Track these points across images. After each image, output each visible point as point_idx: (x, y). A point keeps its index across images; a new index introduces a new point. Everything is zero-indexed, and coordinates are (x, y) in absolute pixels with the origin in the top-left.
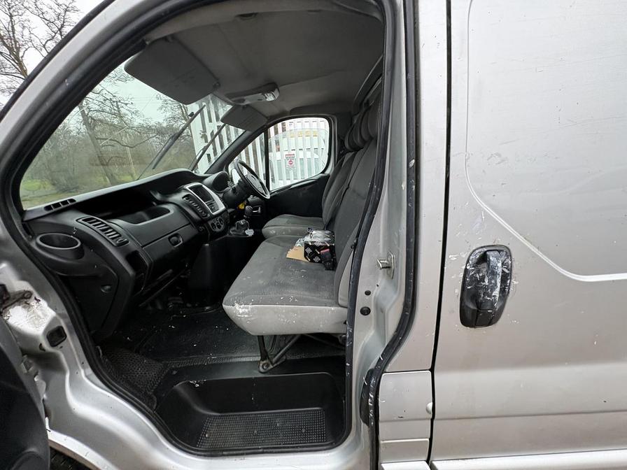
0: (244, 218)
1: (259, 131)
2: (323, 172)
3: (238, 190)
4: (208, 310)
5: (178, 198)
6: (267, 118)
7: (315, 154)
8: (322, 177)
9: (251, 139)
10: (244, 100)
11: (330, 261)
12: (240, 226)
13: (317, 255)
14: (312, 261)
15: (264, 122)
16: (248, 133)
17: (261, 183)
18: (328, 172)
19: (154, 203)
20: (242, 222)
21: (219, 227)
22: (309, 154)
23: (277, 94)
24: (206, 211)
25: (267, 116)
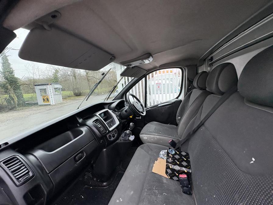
0: (129, 129)
1: (142, 77)
2: (177, 98)
3: (128, 111)
4: (105, 186)
5: (90, 122)
6: (146, 70)
7: (171, 82)
8: (176, 101)
9: (137, 81)
10: (131, 65)
11: (187, 187)
12: (126, 135)
13: (176, 175)
14: (171, 178)
15: (145, 72)
16: (136, 79)
17: (142, 105)
18: (180, 98)
19: (78, 125)
20: (128, 132)
21: (114, 136)
22: (168, 82)
23: (151, 59)
24: (106, 129)
25: (146, 69)
